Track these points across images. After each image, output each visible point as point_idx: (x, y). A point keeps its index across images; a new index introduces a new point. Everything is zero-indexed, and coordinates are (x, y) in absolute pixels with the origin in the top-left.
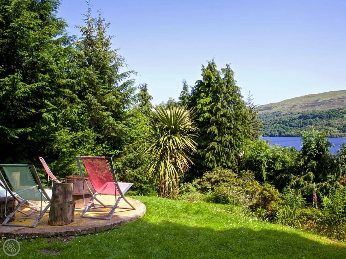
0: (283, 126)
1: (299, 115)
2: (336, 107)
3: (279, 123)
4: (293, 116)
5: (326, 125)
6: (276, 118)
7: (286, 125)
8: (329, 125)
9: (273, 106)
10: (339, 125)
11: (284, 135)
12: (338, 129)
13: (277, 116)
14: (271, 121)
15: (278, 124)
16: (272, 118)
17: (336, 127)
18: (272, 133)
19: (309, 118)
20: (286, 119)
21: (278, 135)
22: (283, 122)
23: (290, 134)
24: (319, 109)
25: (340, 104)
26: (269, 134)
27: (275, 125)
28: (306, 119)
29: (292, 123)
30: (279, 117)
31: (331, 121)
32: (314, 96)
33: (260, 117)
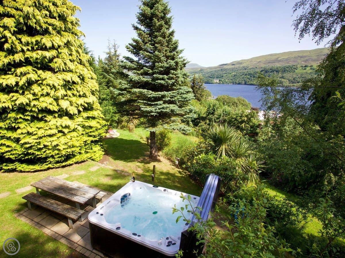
0: (248, 77)
1: (262, 69)
2: (291, 64)
3: (246, 75)
4: (257, 70)
5: (280, 78)
6: (244, 71)
7: (251, 77)
8: (283, 77)
9: (243, 62)
10: (290, 78)
11: (248, 83)
12: (289, 81)
13: (245, 69)
16: (242, 71)
17: (288, 79)
18: (240, 82)
19: (268, 72)
20: (252, 72)
21: (244, 83)
22: (249, 74)
23: (253, 83)
24: (278, 65)
25: (294, 61)
26: (238, 82)
27: (242, 76)
28: (267, 72)
29: (256, 75)
30: (247, 70)
31: (284, 75)
32: (275, 55)
33: (233, 70)
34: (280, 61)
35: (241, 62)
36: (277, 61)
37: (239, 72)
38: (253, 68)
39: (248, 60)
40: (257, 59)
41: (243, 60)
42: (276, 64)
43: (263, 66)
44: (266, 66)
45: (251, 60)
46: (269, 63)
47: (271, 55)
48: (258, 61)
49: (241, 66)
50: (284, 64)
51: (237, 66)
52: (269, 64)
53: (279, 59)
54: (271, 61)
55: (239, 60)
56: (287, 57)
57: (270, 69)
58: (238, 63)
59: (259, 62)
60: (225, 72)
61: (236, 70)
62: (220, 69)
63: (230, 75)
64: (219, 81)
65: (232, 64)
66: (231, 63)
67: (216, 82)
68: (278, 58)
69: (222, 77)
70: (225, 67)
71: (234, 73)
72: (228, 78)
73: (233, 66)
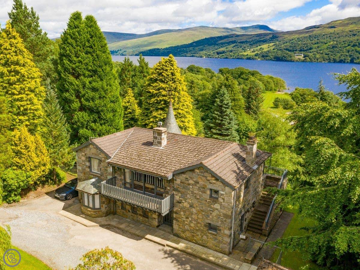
3: (354, 46)
6: (352, 39)
11: (357, 61)
13: (354, 35)
14: (343, 42)
15: (352, 46)
16: (347, 38)
18: (343, 58)
21: (349, 61)
26: (338, 60)
27: (348, 48)
30: (356, 38)
33: (330, 36)
37: (342, 39)
49: (347, 29)
51: (338, 29)
58: (341, 23)
60: (316, 40)
61: (337, 36)
62: (307, 35)
63: (325, 46)
64: (304, 57)
65: (330, 25)
66: (328, 24)
67: (299, 59)
69: (311, 49)
70: (317, 32)
71: (332, 43)
72: (321, 52)
73: (332, 30)
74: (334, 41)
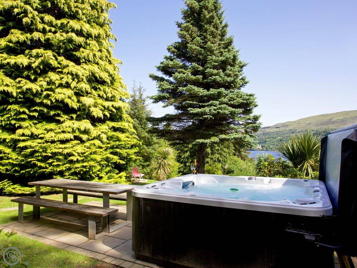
9: (289, 124)
24: (332, 127)
25: (353, 122)
32: (327, 115)
33: (277, 133)
34: (334, 122)
35: (287, 124)
36: (330, 122)
37: (285, 135)
38: (302, 131)
39: (294, 122)
40: (306, 121)
41: (289, 122)
42: (330, 126)
43: (315, 128)
44: (317, 128)
45: (299, 122)
46: (321, 124)
47: (322, 116)
48: (308, 122)
49: (288, 129)
50: (339, 125)
51: (282, 129)
52: (321, 126)
53: (333, 120)
54: (323, 122)
55: (284, 122)
56: (342, 118)
57: (324, 132)
58: (282, 125)
59: (308, 124)
60: (268, 136)
61: (282, 133)
62: (262, 133)
63: (275, 140)
64: (262, 147)
65: (276, 127)
66: (274, 126)
67: (259, 148)
68: (331, 119)
69: (265, 142)
70: (267, 130)
71: (279, 137)
72: (273, 144)
73: (278, 130)
74: (281, 136)
